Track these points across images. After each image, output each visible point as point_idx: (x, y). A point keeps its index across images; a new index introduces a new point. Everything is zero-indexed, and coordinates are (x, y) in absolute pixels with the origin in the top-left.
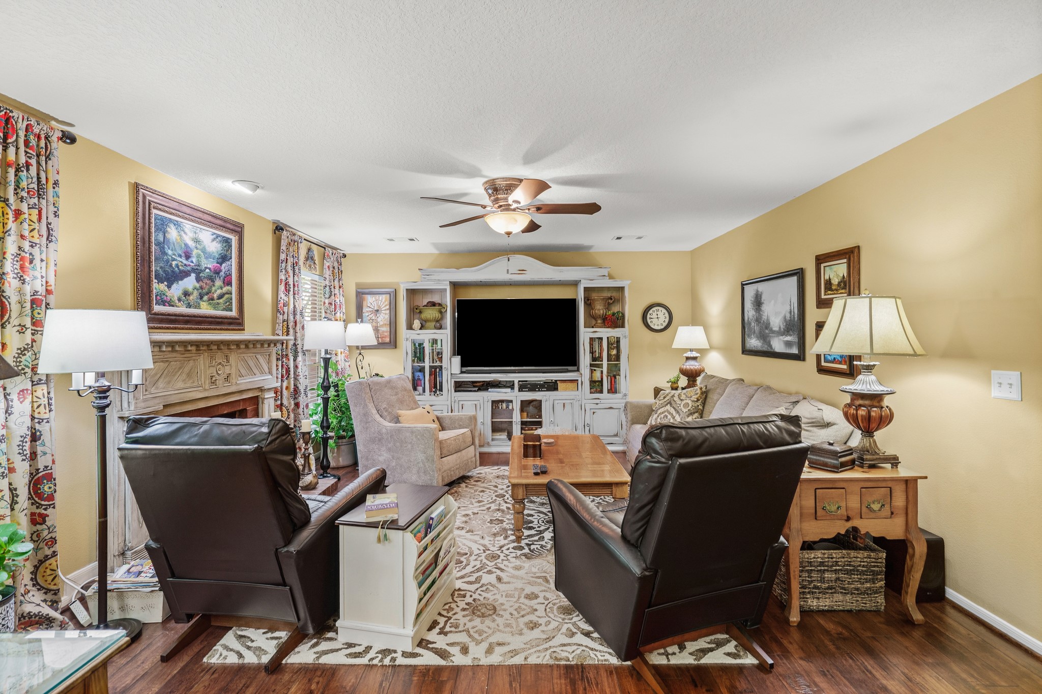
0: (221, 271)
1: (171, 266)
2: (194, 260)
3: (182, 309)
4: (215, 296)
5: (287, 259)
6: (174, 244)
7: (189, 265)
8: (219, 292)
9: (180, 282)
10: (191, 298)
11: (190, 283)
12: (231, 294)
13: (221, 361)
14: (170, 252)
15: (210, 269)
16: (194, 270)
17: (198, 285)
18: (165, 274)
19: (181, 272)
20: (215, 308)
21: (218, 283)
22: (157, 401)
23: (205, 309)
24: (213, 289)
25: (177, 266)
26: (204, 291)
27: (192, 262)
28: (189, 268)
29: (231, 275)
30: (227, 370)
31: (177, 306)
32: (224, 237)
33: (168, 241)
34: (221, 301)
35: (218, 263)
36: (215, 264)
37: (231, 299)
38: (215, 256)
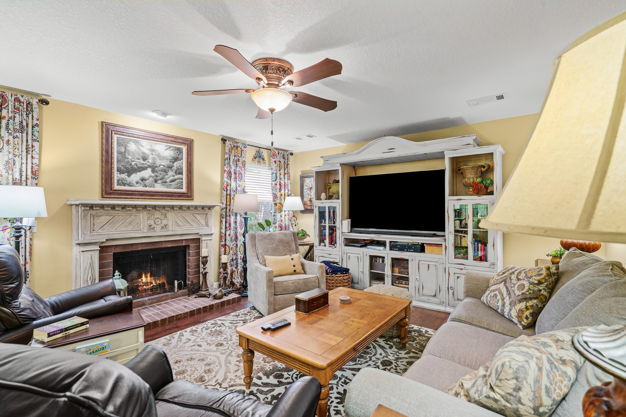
0: (173, 166)
1: (131, 164)
2: (150, 161)
3: (140, 188)
4: (168, 180)
5: (230, 158)
6: (133, 153)
7: (146, 164)
8: (171, 178)
9: (138, 173)
10: (147, 181)
11: (148, 173)
12: (182, 179)
13: (159, 217)
14: (130, 157)
15: (164, 166)
16: (149, 167)
17: (153, 175)
18: (126, 169)
19: (139, 168)
20: (167, 187)
21: (171, 173)
22: (102, 236)
23: (159, 188)
24: (166, 177)
25: (136, 165)
26: (158, 178)
27: (149, 162)
28: (146, 165)
29: (182, 169)
30: (165, 222)
31: (135, 186)
32: (176, 147)
33: (129, 151)
34: (173, 183)
35: (170, 162)
36: (168, 163)
37: (182, 182)
38: (168, 158)
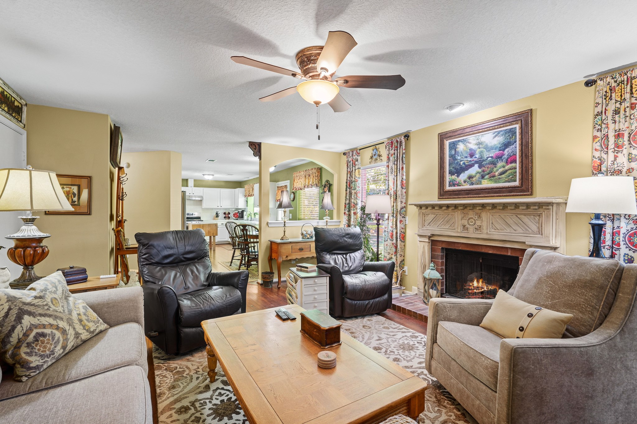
0: (503, 155)
1: (460, 164)
2: (477, 156)
3: (467, 187)
4: (497, 174)
6: (462, 153)
7: (473, 160)
8: (501, 170)
9: (466, 172)
10: (474, 179)
11: (474, 170)
12: (516, 168)
13: (473, 217)
14: (459, 158)
15: (492, 157)
16: (476, 162)
17: (480, 170)
18: (456, 170)
19: (466, 166)
20: (496, 182)
21: (500, 164)
23: (486, 184)
24: (495, 169)
25: (464, 163)
26: (486, 173)
27: (476, 158)
28: (473, 162)
29: (516, 155)
30: (478, 223)
31: (462, 186)
32: (507, 130)
33: (458, 152)
34: (503, 176)
35: (500, 150)
36: (497, 152)
37: (516, 173)
38: (497, 147)
